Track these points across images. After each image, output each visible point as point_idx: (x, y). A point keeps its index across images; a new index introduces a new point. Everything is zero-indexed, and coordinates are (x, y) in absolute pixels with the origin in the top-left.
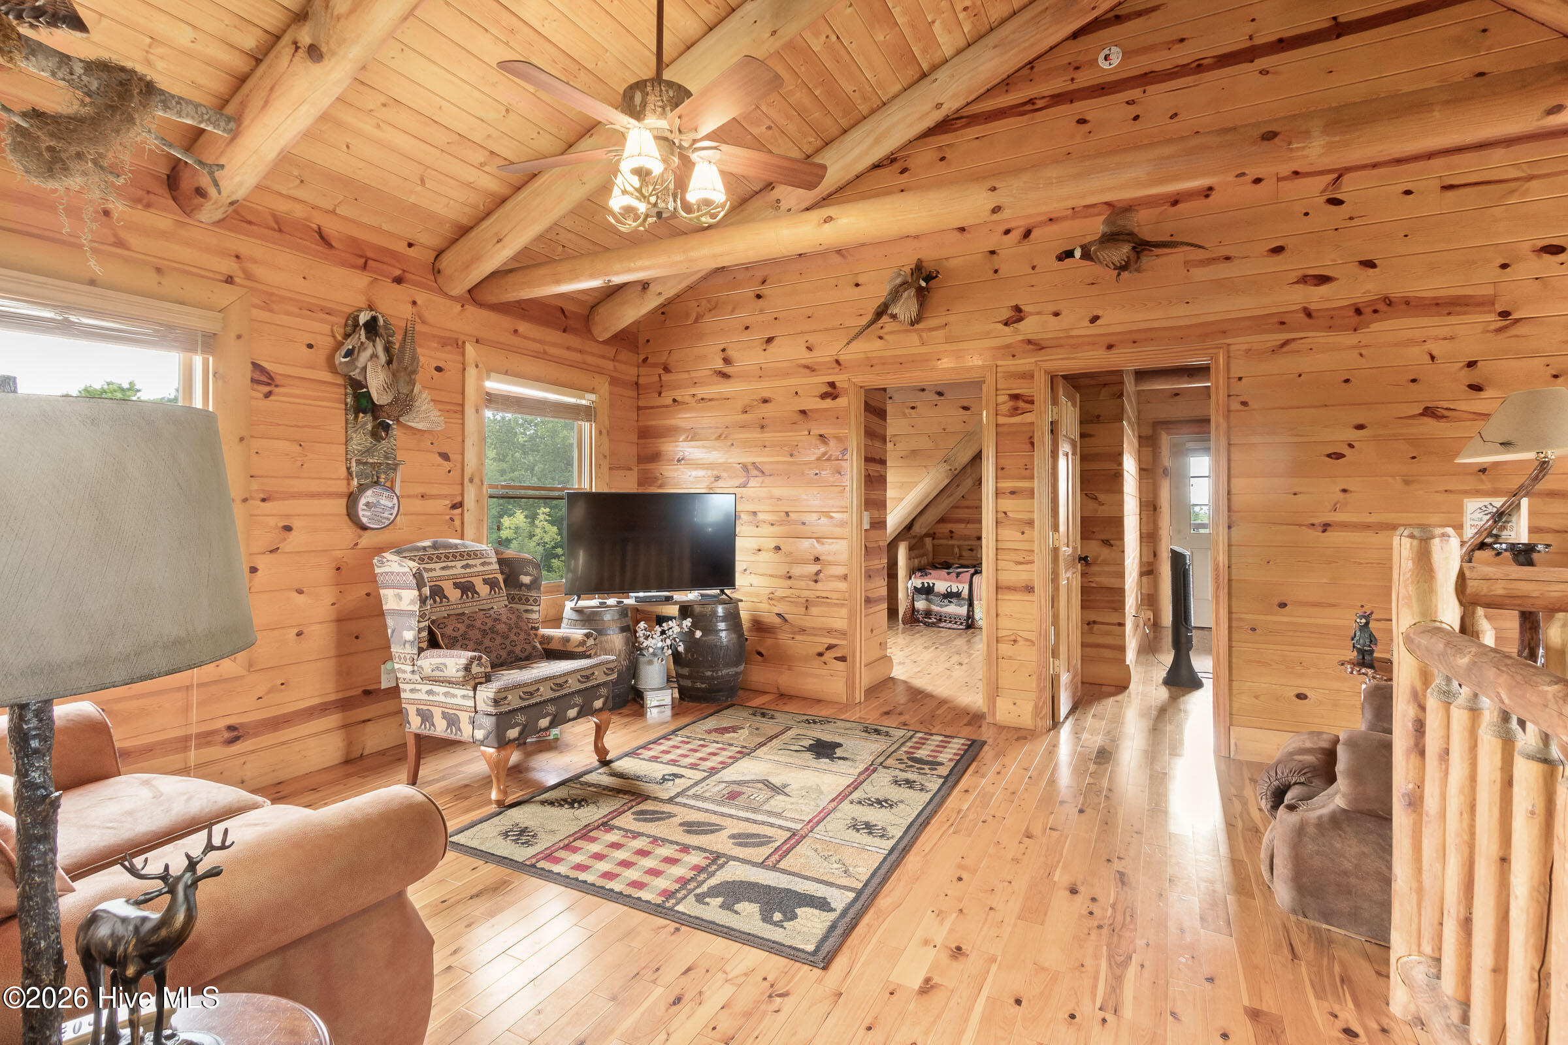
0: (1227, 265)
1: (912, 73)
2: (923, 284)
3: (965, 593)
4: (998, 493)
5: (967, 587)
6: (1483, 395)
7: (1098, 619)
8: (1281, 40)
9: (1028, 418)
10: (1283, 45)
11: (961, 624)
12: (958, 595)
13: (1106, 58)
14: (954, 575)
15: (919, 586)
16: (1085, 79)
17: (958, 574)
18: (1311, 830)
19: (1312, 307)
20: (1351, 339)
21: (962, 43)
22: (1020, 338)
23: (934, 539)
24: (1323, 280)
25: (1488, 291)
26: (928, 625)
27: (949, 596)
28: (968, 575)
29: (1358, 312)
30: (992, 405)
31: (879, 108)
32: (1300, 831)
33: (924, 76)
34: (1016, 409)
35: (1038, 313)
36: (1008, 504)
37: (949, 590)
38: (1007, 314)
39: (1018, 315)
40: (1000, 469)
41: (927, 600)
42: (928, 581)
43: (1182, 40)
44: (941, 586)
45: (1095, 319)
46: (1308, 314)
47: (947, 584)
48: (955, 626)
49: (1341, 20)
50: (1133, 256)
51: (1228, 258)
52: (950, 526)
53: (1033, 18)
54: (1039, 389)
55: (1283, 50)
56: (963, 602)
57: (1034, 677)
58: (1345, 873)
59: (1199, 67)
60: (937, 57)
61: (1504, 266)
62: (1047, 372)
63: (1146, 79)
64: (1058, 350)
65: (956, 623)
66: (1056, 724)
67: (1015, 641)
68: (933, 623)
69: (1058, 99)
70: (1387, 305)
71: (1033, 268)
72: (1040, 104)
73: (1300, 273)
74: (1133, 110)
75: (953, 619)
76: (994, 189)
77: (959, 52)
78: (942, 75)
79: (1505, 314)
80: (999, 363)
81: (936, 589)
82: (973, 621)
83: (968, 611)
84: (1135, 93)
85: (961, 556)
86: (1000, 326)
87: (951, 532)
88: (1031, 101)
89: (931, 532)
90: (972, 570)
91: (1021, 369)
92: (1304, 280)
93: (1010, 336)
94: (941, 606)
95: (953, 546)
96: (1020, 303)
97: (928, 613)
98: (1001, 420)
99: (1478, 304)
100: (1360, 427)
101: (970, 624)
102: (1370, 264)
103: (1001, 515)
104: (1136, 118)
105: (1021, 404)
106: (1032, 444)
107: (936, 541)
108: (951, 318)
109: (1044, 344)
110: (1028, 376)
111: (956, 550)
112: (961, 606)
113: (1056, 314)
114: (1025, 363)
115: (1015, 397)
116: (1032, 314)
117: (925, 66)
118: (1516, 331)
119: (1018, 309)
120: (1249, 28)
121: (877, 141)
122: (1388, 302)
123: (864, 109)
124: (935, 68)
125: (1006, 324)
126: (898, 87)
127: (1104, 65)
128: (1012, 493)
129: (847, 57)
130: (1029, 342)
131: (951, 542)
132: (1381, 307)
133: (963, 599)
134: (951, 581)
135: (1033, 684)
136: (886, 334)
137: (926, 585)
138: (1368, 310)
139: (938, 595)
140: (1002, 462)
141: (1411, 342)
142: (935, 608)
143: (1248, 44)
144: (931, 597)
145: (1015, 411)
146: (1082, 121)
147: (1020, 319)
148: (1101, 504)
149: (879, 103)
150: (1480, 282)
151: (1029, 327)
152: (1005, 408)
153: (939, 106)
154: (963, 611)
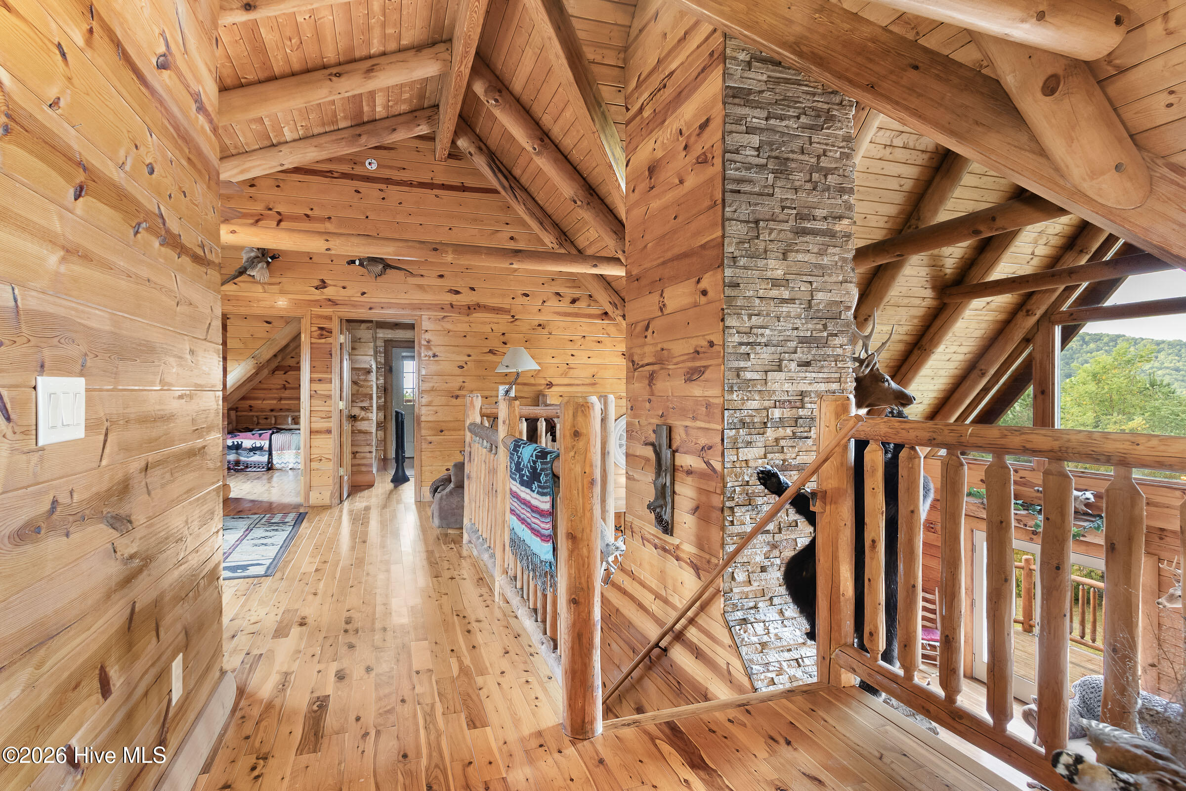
0: (422, 278)
1: (267, 143)
2: (270, 260)
3: (266, 447)
4: (312, 381)
5: (267, 442)
6: (507, 346)
7: (359, 450)
8: (443, 185)
9: (329, 340)
10: (443, 187)
11: (263, 468)
12: (261, 449)
13: (370, 164)
14: (257, 435)
15: (230, 444)
16: (358, 170)
17: (260, 435)
18: (444, 497)
19: (454, 303)
20: (466, 319)
21: (297, 137)
22: (325, 297)
23: (237, 412)
24: (457, 292)
25: (508, 307)
26: (237, 471)
27: (254, 449)
28: (268, 435)
29: (469, 308)
30: (308, 332)
31: (243, 153)
32: (441, 499)
33: (273, 145)
34: (322, 335)
35: (334, 286)
36: (317, 386)
37: (254, 446)
38: (317, 283)
39: (323, 285)
40: (313, 369)
41: (237, 453)
42: (236, 440)
43: (404, 169)
44: (247, 443)
45: (363, 294)
46: (452, 305)
47: (253, 441)
48: (259, 470)
49: (465, 184)
50: (383, 270)
51: (422, 276)
52: (252, 402)
53: (337, 140)
54: (335, 326)
55: (444, 189)
56: (264, 453)
57: (331, 478)
58: (454, 509)
59: (410, 184)
60: (283, 140)
61: (513, 298)
62: (339, 317)
63: (388, 181)
64: (345, 306)
65: (259, 467)
66: (341, 501)
67: (321, 460)
68: (242, 469)
69: (345, 176)
70: (478, 307)
71: (332, 261)
72: (336, 175)
73: (449, 288)
74: (382, 195)
75: (256, 465)
76: (327, 241)
77: (294, 141)
78: (285, 149)
79: (513, 316)
80: (312, 309)
81: (244, 445)
82: (272, 465)
83: (269, 459)
84: (383, 186)
85: (258, 423)
86: (313, 289)
87: (250, 406)
88: (331, 172)
89: (235, 407)
90: (271, 432)
91: (325, 314)
92: (450, 291)
93: (317, 295)
94: (248, 457)
95: (253, 416)
96: (324, 278)
97: (237, 463)
98: (314, 340)
99: (506, 312)
100: (469, 356)
101: (270, 467)
102: (473, 289)
103: (312, 393)
104: (383, 199)
105: (324, 333)
106: (331, 355)
107: (239, 414)
108: (283, 280)
109: (338, 302)
110: (329, 318)
111: (255, 419)
112: (263, 456)
113: (344, 288)
114: (327, 311)
115: (321, 329)
116: (331, 285)
117: (275, 142)
118: (516, 323)
119: (323, 281)
120: (431, 175)
121: (242, 172)
122: (479, 305)
123: (234, 152)
124: (280, 144)
125: (316, 288)
126: (257, 147)
127: (369, 167)
128: (320, 380)
129: (232, 131)
130: (329, 300)
131: (251, 414)
132: (477, 308)
133: (265, 451)
134: (255, 439)
135: (331, 481)
136: (240, 282)
137: (236, 443)
138: (472, 308)
139: (245, 449)
140: (314, 364)
141: (484, 323)
142: (242, 459)
143: (430, 181)
144: (240, 451)
145: (321, 336)
146: (357, 192)
147: (325, 287)
148: (361, 386)
149: (244, 151)
150: (506, 303)
151: (329, 292)
152: (316, 334)
153: (282, 165)
154: (265, 459)
